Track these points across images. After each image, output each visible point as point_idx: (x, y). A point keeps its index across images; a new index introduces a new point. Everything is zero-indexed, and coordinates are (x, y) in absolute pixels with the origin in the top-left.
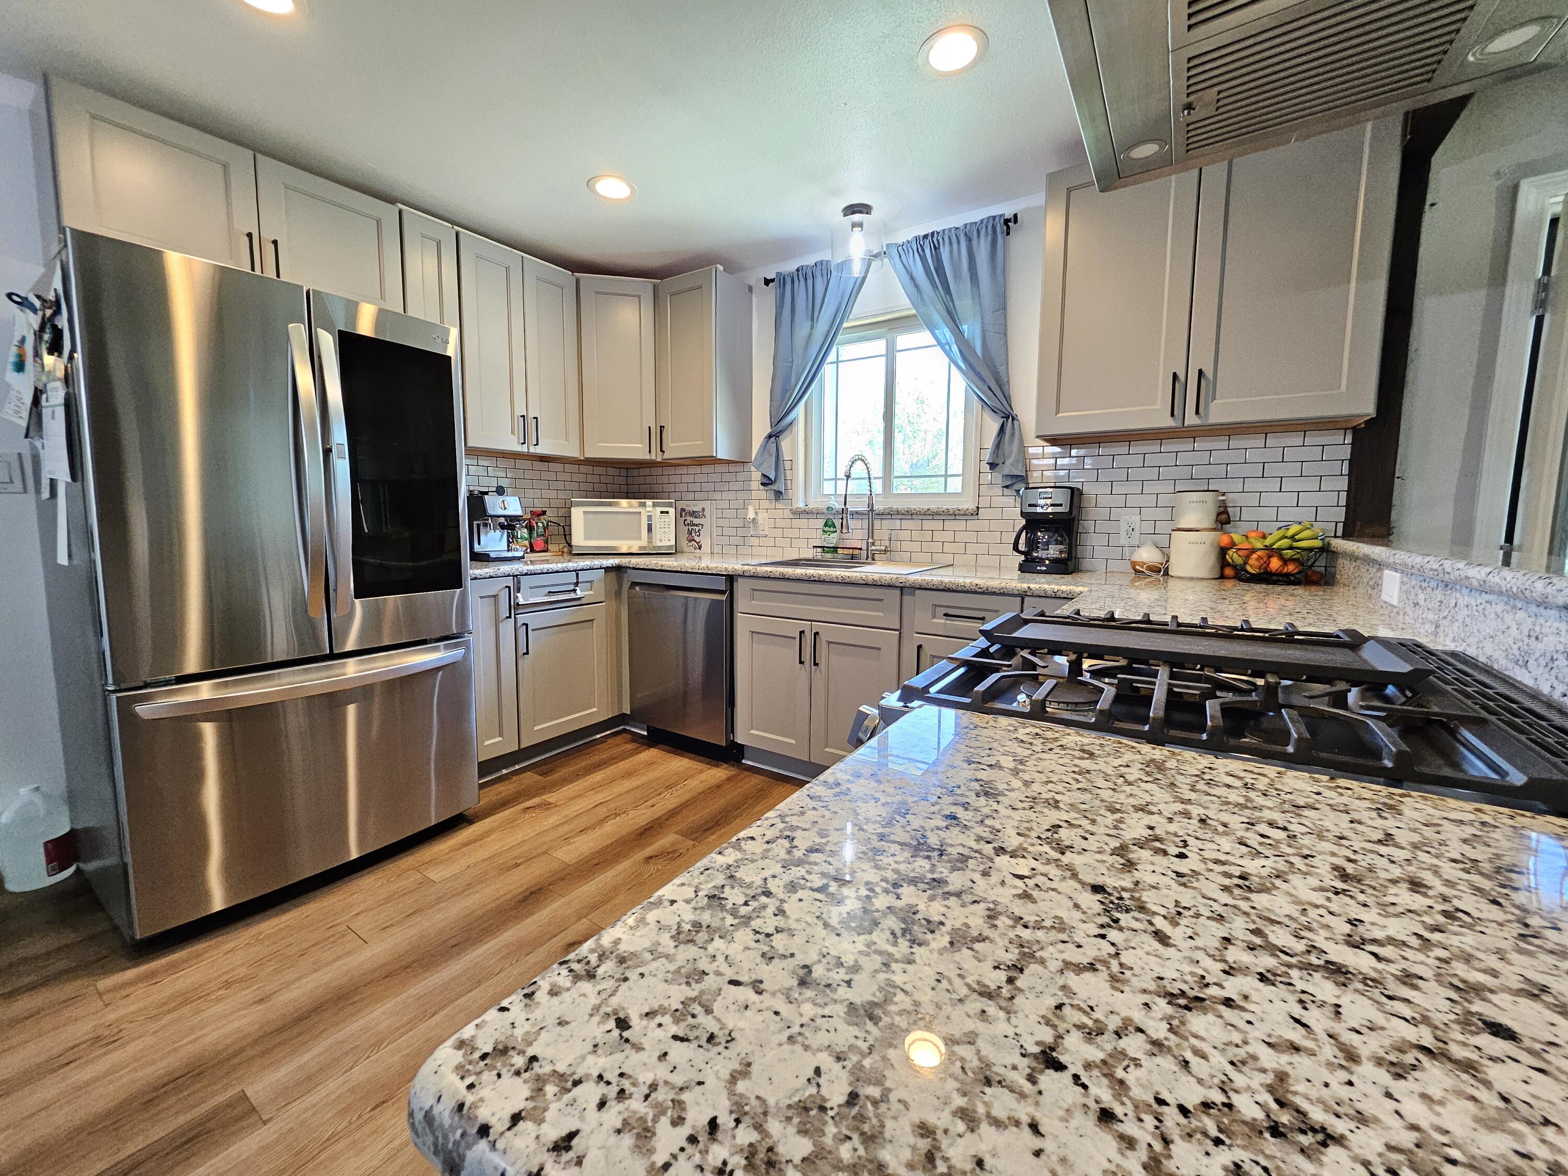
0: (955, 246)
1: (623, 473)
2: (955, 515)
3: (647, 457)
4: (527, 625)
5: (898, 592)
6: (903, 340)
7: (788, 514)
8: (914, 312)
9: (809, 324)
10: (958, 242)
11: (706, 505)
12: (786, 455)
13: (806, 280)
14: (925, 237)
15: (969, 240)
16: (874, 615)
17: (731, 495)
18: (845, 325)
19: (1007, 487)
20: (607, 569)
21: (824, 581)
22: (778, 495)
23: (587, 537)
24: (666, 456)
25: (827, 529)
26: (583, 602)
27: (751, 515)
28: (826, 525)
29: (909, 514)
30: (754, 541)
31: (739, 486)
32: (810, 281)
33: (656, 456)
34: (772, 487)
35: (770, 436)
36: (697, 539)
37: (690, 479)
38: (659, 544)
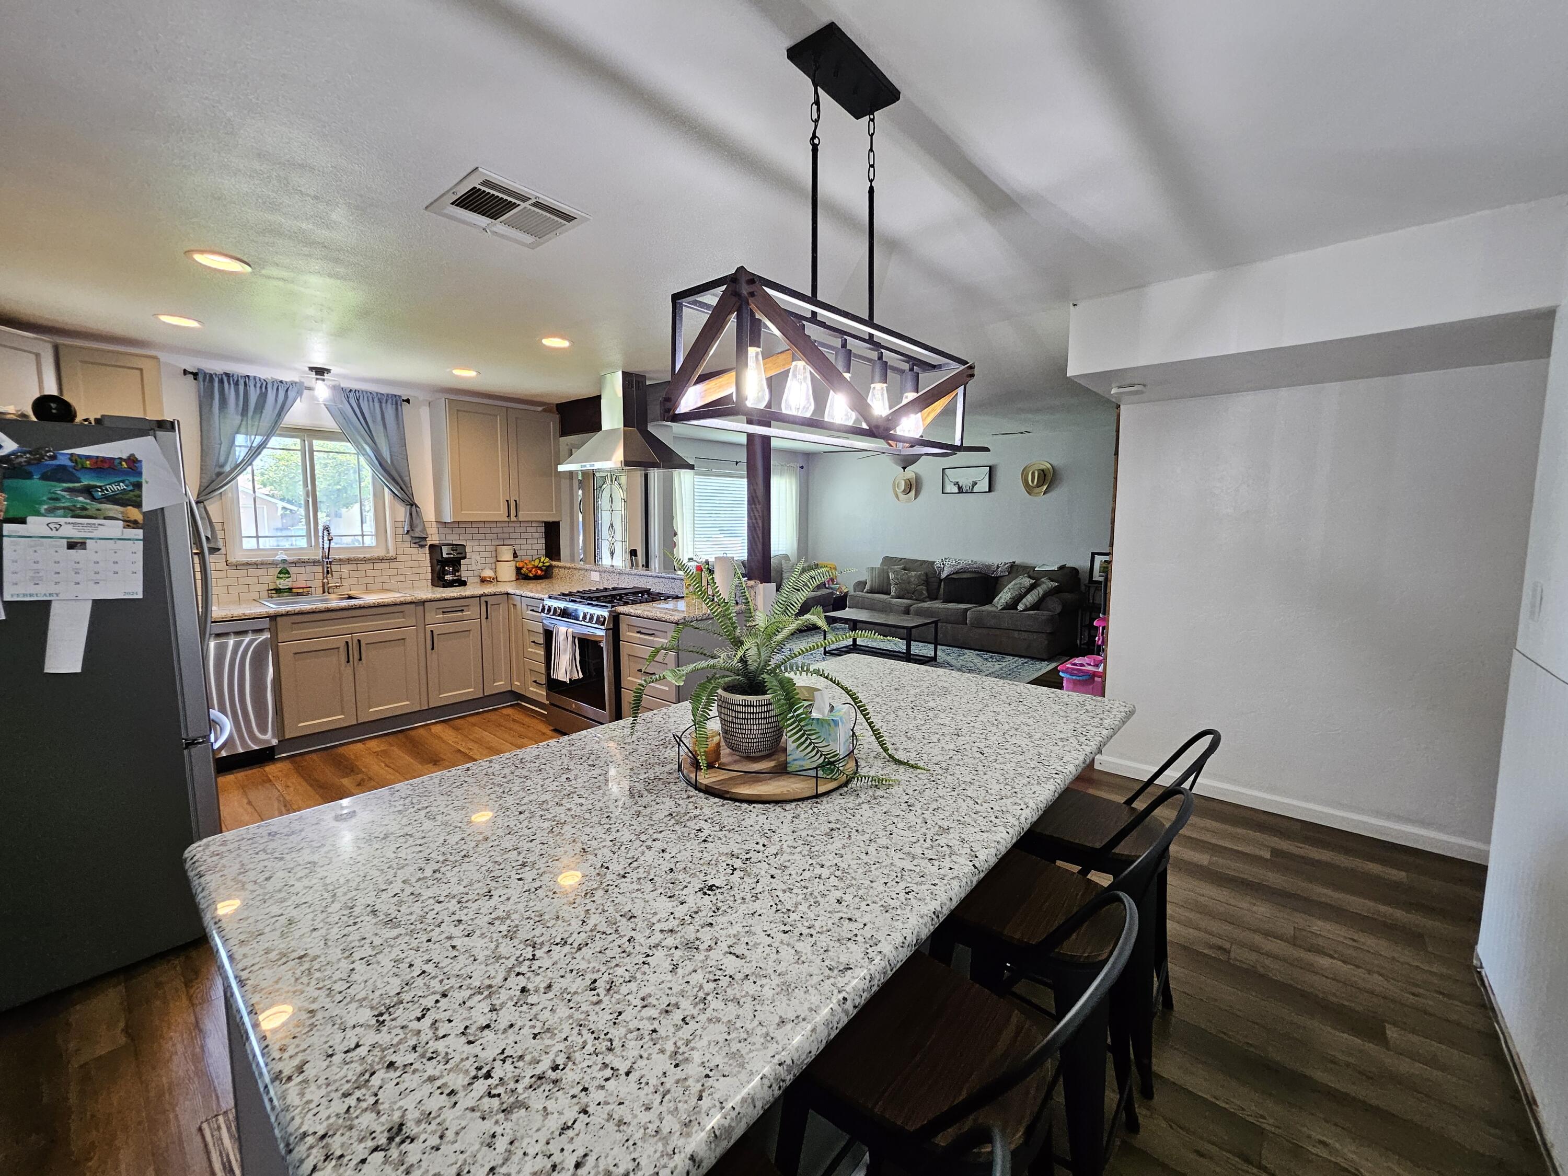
2: (381, 560)
5: (414, 606)
7: (221, 565)
8: (340, 431)
10: (373, 400)
12: (215, 518)
13: (236, 384)
15: (380, 402)
16: (400, 621)
18: (281, 424)
19: (414, 543)
21: (364, 607)
22: (211, 550)
25: (281, 575)
35: (197, 502)
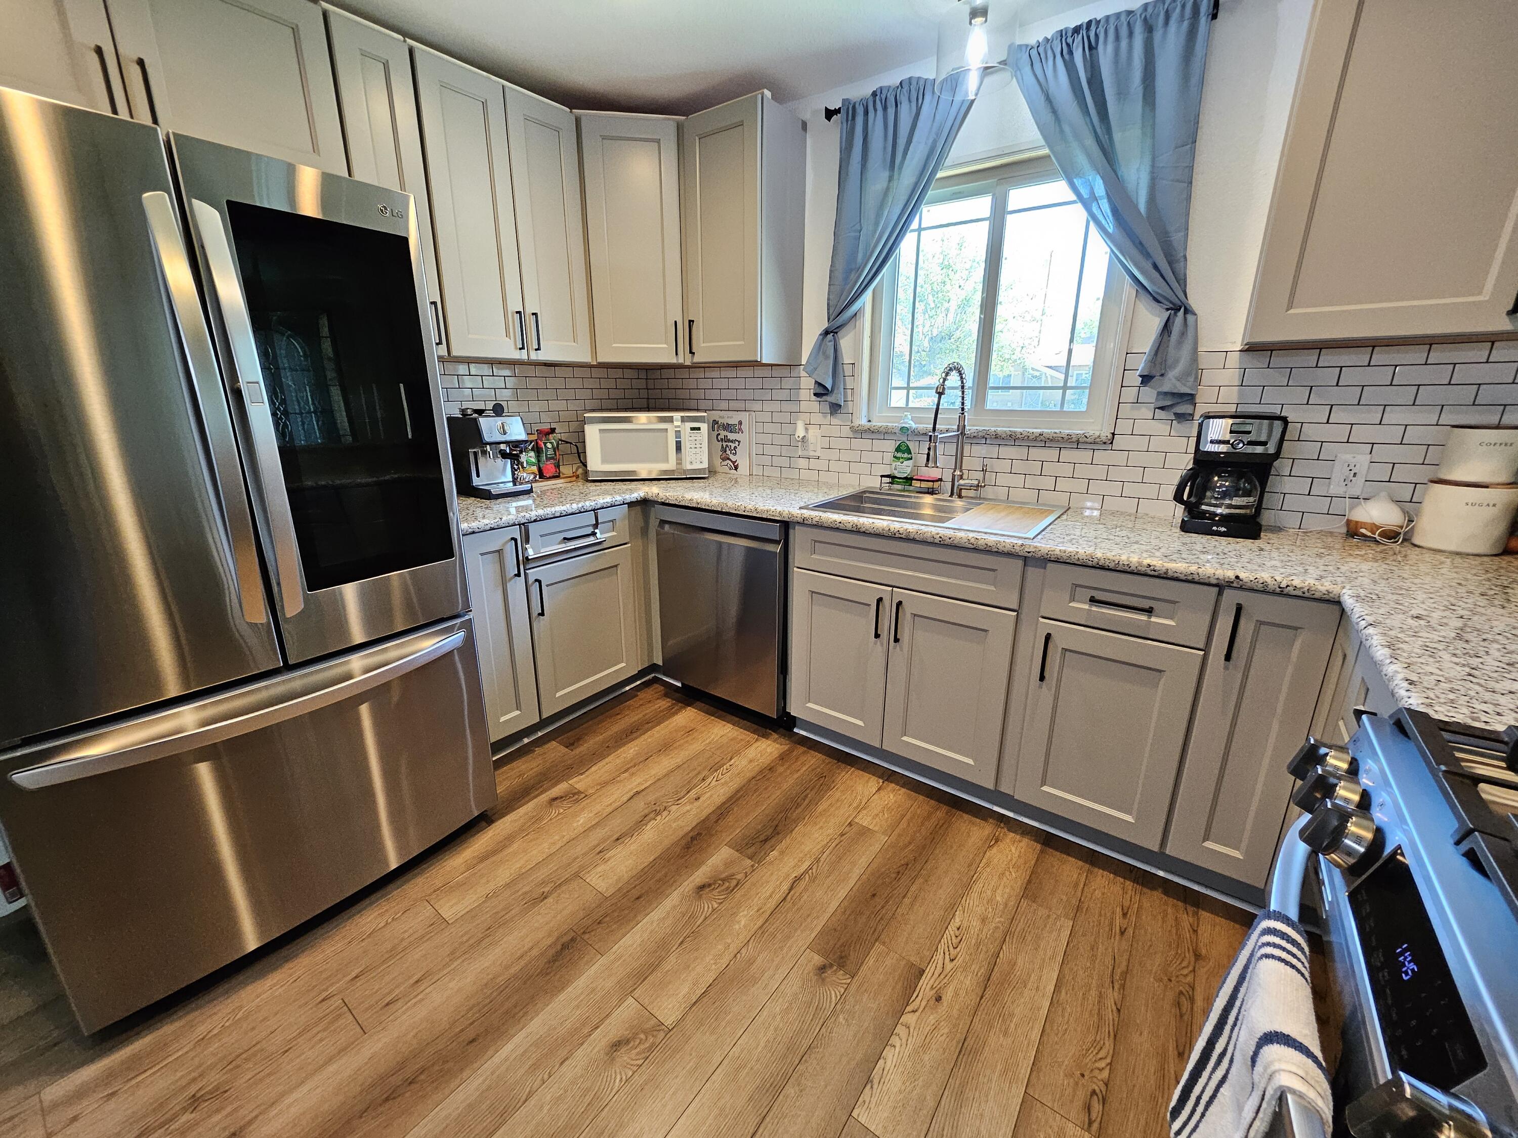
0: (1124, 43)
1: (643, 375)
2: (1077, 443)
3: (673, 360)
4: (539, 582)
5: (1020, 563)
6: (1018, 197)
7: (846, 431)
8: (1046, 151)
9: (887, 174)
10: (1131, 34)
11: (744, 417)
12: (847, 358)
13: (885, 108)
14: (1077, 30)
15: (1149, 29)
16: (983, 589)
17: (776, 406)
18: (940, 174)
19: (1162, 408)
20: (631, 504)
21: (914, 540)
22: (835, 408)
23: (604, 461)
24: (697, 359)
25: (899, 455)
26: (605, 545)
27: (800, 432)
28: (898, 449)
29: (1014, 439)
30: (803, 463)
31: (784, 394)
32: (891, 111)
33: (684, 358)
34: (828, 398)
35: (826, 333)
36: (733, 458)
37: (723, 383)
38: (689, 467)
